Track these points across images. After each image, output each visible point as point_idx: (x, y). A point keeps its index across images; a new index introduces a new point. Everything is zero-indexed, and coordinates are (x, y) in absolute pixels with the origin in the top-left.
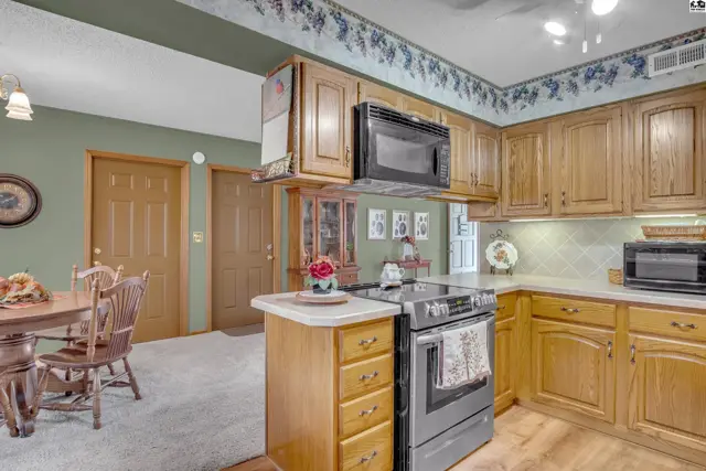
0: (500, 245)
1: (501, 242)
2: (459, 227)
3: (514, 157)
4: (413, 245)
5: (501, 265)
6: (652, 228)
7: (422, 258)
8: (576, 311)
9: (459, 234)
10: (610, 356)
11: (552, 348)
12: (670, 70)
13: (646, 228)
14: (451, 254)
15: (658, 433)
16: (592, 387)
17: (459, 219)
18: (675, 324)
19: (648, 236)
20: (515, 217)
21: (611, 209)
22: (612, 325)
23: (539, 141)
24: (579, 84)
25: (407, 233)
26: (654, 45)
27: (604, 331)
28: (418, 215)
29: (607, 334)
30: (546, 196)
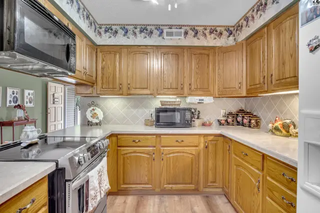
0: (93, 110)
1: (95, 108)
2: (54, 100)
3: (104, 63)
4: (24, 110)
5: (95, 121)
6: (164, 101)
7: (31, 118)
8: (139, 141)
9: (54, 103)
10: (154, 159)
11: (128, 161)
12: (171, 37)
13: (162, 101)
14: (49, 115)
15: (171, 187)
16: (146, 176)
17: (54, 95)
18: (177, 141)
19: (162, 105)
20: (104, 94)
21: (149, 93)
22: (154, 145)
23: (118, 56)
24: (137, 33)
25: (19, 103)
26: (166, 26)
27: (151, 148)
28: (26, 92)
29: (153, 150)
30: (121, 84)
